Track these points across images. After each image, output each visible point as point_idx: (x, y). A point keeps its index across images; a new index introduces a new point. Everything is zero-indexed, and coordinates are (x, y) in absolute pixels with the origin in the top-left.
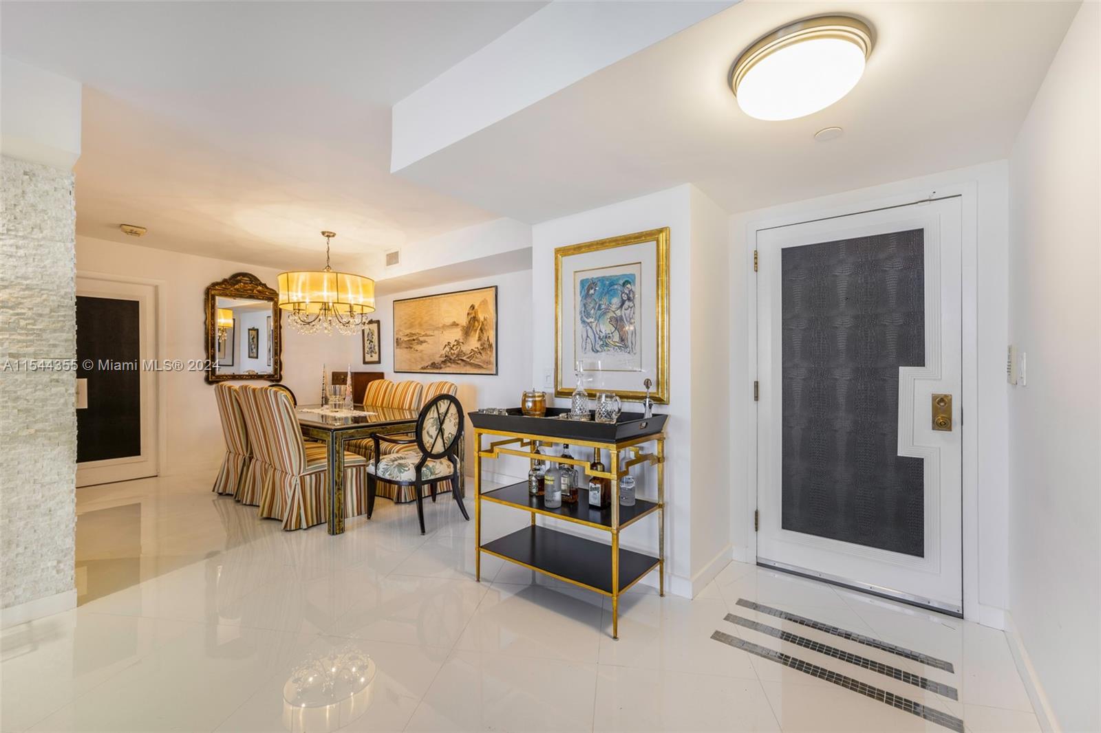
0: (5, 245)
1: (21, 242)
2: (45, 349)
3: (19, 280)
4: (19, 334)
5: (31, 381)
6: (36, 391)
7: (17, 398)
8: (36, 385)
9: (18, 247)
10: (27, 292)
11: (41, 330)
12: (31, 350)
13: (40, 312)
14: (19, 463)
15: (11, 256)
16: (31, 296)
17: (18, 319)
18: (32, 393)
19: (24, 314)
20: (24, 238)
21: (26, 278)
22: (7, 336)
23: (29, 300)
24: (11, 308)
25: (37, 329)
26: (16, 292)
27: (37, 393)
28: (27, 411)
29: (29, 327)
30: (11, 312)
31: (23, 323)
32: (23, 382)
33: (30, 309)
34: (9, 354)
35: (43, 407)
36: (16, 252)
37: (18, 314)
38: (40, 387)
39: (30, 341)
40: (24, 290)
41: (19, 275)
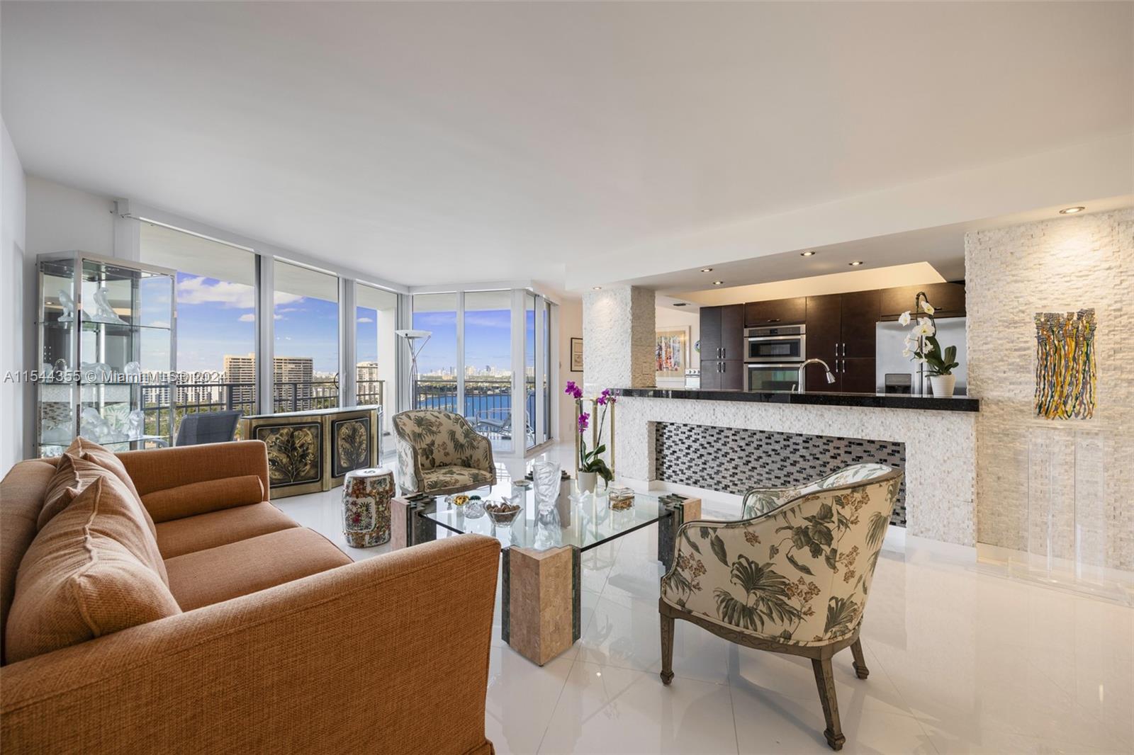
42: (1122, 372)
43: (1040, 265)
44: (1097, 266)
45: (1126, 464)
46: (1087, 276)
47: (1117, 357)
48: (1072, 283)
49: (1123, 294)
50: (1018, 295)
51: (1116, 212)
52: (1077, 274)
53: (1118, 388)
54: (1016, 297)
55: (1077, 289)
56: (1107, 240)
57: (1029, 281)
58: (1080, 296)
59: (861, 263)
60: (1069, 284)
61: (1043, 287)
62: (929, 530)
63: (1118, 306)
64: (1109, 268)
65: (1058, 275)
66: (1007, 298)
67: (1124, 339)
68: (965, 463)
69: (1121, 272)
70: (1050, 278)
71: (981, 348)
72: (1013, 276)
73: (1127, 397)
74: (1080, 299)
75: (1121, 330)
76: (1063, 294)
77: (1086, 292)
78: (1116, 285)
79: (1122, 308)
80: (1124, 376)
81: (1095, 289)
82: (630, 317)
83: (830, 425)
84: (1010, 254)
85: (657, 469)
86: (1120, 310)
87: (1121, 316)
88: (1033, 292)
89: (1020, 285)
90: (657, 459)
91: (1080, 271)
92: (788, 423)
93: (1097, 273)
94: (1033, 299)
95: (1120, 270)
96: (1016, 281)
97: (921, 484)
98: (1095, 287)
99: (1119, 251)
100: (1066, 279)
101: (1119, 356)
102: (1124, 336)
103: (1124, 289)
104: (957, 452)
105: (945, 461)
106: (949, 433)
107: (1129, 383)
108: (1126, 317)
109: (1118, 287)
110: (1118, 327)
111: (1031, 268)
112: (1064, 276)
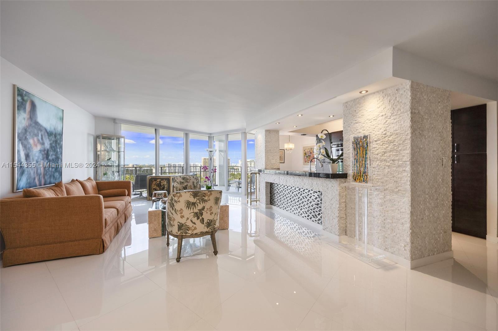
0: (391, 120)
1: (395, 117)
2: (401, 157)
3: (395, 132)
4: (395, 152)
5: (397, 170)
6: (399, 174)
7: (394, 177)
8: (399, 172)
9: (394, 119)
10: (397, 136)
11: (400, 150)
12: (397, 158)
13: (400, 143)
14: (394, 201)
15: (393, 123)
16: (398, 137)
17: (394, 147)
18: (397, 175)
19: (395, 144)
20: (396, 115)
21: (396, 130)
22: (391, 153)
23: (397, 138)
24: (393, 143)
25: (399, 150)
26: (394, 136)
27: (399, 175)
28: (397, 182)
29: (397, 149)
30: (392, 144)
31: (395, 148)
32: (395, 170)
33: (397, 142)
34: (392, 160)
35: (400, 181)
36: (394, 121)
37: (394, 145)
38: (400, 173)
39: (397, 155)
40: (396, 135)
41: (394, 130)
42: (386, 162)
43: (363, 115)
44: (379, 115)
45: (387, 204)
46: (376, 119)
47: (385, 156)
48: (372, 122)
49: (387, 127)
50: (357, 129)
51: (385, 90)
52: (374, 119)
53: (385, 169)
54: (356, 130)
55: (374, 125)
56: (382, 102)
57: (360, 123)
58: (374, 129)
59: (333, 116)
60: (371, 123)
61: (364, 125)
62: (327, 228)
63: (384, 133)
64: (382, 116)
65: (368, 119)
66: (354, 130)
67: (387, 147)
68: (336, 201)
69: (386, 117)
70: (365, 121)
71: (347, 152)
72: (356, 121)
73: (388, 173)
74: (374, 130)
76: (369, 128)
77: (376, 127)
78: (384, 123)
79: (386, 133)
80: (387, 164)
81: (379, 125)
83: (305, 184)
84: (354, 111)
85: (270, 200)
86: (385, 134)
87: (386, 137)
88: (361, 127)
89: (357, 124)
90: (270, 197)
91: (374, 117)
93: (379, 118)
94: (361, 131)
95: (386, 116)
96: (356, 123)
97: (325, 209)
98: (379, 124)
99: (385, 108)
100: (370, 121)
101: (385, 155)
102: (387, 146)
103: (387, 124)
104: (334, 196)
105: (331, 200)
106: (332, 188)
107: (389, 167)
108: (387, 137)
109: (385, 124)
110: (385, 142)
111: (360, 117)
112: (370, 120)
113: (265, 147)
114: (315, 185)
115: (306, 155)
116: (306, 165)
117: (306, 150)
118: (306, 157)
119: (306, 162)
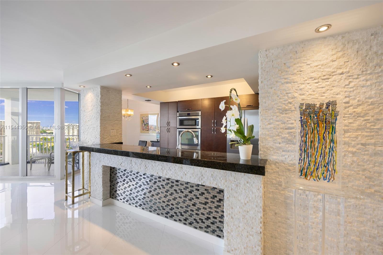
42: (349, 146)
43: (301, 71)
44: (334, 72)
45: (350, 211)
46: (328, 79)
47: (346, 136)
48: (320, 83)
49: (350, 92)
50: (288, 92)
51: (346, 34)
52: (323, 78)
53: (346, 157)
54: (287, 93)
55: (322, 88)
56: (340, 54)
57: (294, 82)
58: (324, 93)
59: (212, 76)
60: (317, 84)
61: (302, 86)
62: (236, 249)
63: (347, 100)
64: (342, 74)
65: (311, 78)
66: (281, 94)
67: (350, 123)
68: (257, 206)
69: (349, 76)
70: (306, 80)
71: (267, 127)
72: (285, 79)
73: (352, 164)
74: (324, 95)
75: (349, 117)
76: (314, 91)
77: (328, 90)
78: (346, 85)
79: (349, 101)
80: (350, 149)
81: (333, 88)
82: (100, 104)
83: (186, 174)
84: (284, 64)
85: (111, 192)
86: (348, 103)
87: (349, 107)
88: (297, 90)
89: (289, 85)
90: (110, 186)
91: (324, 76)
92: (165, 171)
93: (334, 77)
94: (296, 95)
95: (349, 74)
96: (287, 83)
97: (232, 218)
98: (333, 87)
99: (348, 62)
100: (316, 81)
101: (348, 135)
102: (351, 121)
103: (351, 88)
104: (252, 198)
105: (245, 204)
106: (248, 185)
107: (353, 154)
108: (352, 107)
109: (347, 87)
110: (346, 114)
111: (295, 74)
112: (315, 79)
113: (101, 112)
114: (208, 178)
115: (144, 122)
116: (144, 133)
117: (144, 118)
118: (144, 125)
119: (143, 130)
